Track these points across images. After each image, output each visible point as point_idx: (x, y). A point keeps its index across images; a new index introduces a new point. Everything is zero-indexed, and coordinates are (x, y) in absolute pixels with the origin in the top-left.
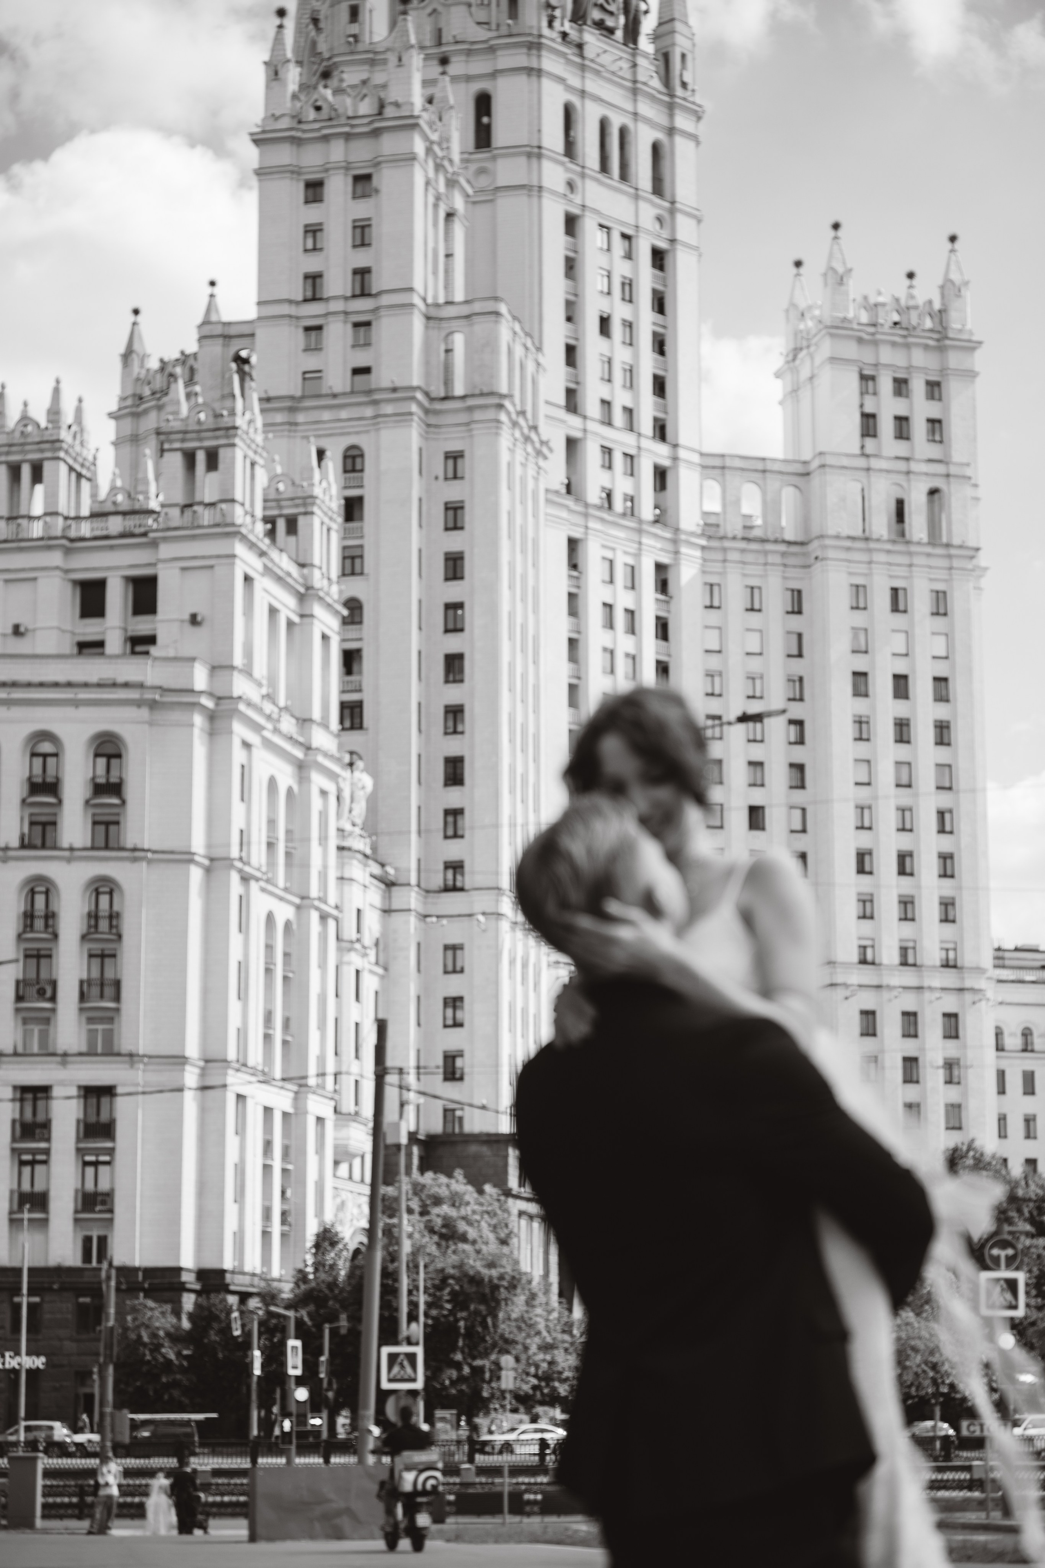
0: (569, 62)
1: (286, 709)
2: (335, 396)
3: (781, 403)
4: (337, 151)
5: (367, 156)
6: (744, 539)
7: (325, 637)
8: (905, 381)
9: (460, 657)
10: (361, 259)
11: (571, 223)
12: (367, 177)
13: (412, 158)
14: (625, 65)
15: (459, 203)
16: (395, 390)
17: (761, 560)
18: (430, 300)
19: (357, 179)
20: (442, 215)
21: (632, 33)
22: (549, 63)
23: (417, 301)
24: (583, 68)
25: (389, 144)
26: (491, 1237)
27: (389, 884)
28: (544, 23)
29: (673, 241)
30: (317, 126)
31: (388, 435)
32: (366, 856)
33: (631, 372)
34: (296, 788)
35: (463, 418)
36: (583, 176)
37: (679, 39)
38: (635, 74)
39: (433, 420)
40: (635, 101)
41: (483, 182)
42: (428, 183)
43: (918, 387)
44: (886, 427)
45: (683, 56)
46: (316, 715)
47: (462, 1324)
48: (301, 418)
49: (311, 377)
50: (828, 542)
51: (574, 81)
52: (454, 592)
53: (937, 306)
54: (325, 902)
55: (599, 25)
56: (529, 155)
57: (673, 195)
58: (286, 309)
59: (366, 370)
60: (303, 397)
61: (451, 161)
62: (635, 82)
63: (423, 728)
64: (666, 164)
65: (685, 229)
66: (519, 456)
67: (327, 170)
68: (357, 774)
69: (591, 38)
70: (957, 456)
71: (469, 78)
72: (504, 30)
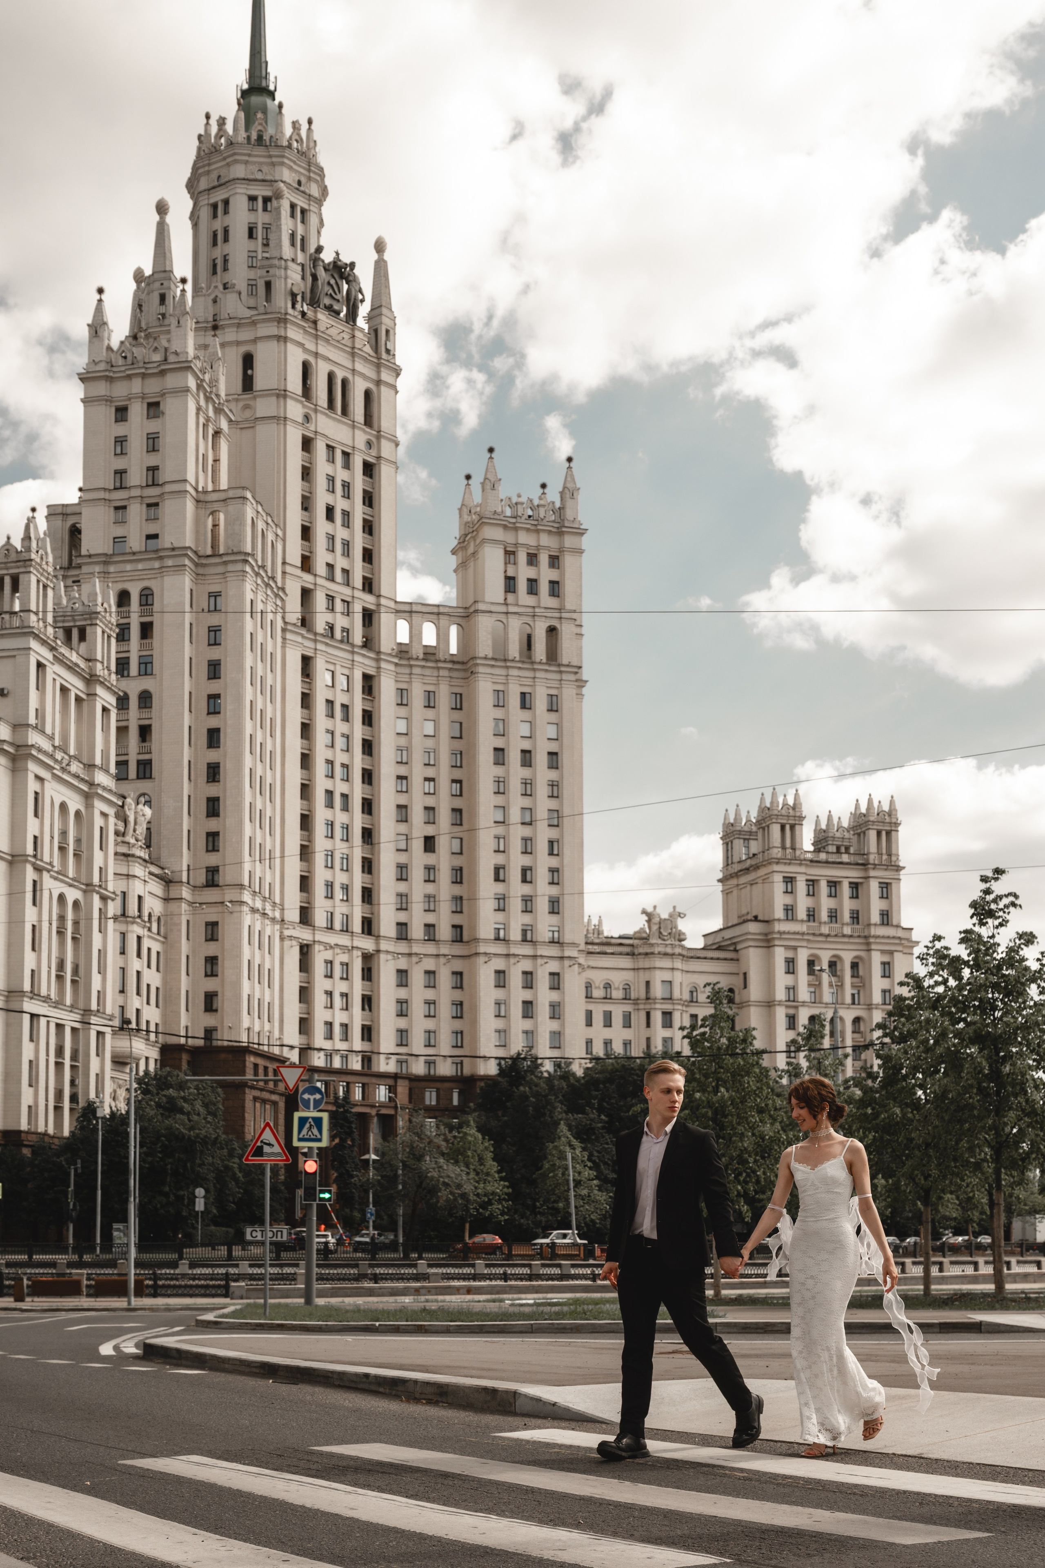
0: (306, 332)
1: (75, 757)
2: (134, 553)
3: (455, 571)
4: (136, 386)
5: (157, 389)
6: (423, 659)
7: (105, 710)
8: (535, 555)
9: (218, 730)
10: (153, 460)
11: (307, 444)
12: (157, 404)
13: (187, 390)
14: (346, 336)
15: (224, 425)
16: (173, 549)
17: (436, 674)
18: (200, 489)
19: (150, 405)
20: (211, 432)
21: (352, 315)
22: (293, 333)
23: (189, 488)
24: (316, 337)
25: (171, 381)
26: (202, 1110)
27: (167, 881)
28: (290, 305)
29: (379, 458)
30: (123, 369)
31: (169, 581)
32: (145, 860)
33: (346, 544)
34: (83, 809)
35: (220, 569)
36: (316, 411)
37: (385, 320)
38: (353, 342)
39: (201, 571)
40: (354, 361)
41: (248, 414)
42: (199, 409)
43: (544, 559)
44: (522, 586)
45: (387, 332)
46: (98, 761)
47: (169, 1167)
48: (112, 569)
49: (119, 540)
50: (479, 661)
51: (310, 346)
52: (214, 687)
53: (558, 505)
54: (106, 889)
55: (329, 308)
56: (278, 396)
57: (379, 426)
58: (102, 495)
59: (155, 536)
60: (114, 554)
61: (218, 396)
62: (353, 348)
63: (192, 778)
64: (375, 405)
65: (386, 448)
66: (260, 596)
67: (130, 399)
68: (140, 806)
69: (323, 317)
70: (569, 606)
71: (238, 343)
72: (262, 310)
